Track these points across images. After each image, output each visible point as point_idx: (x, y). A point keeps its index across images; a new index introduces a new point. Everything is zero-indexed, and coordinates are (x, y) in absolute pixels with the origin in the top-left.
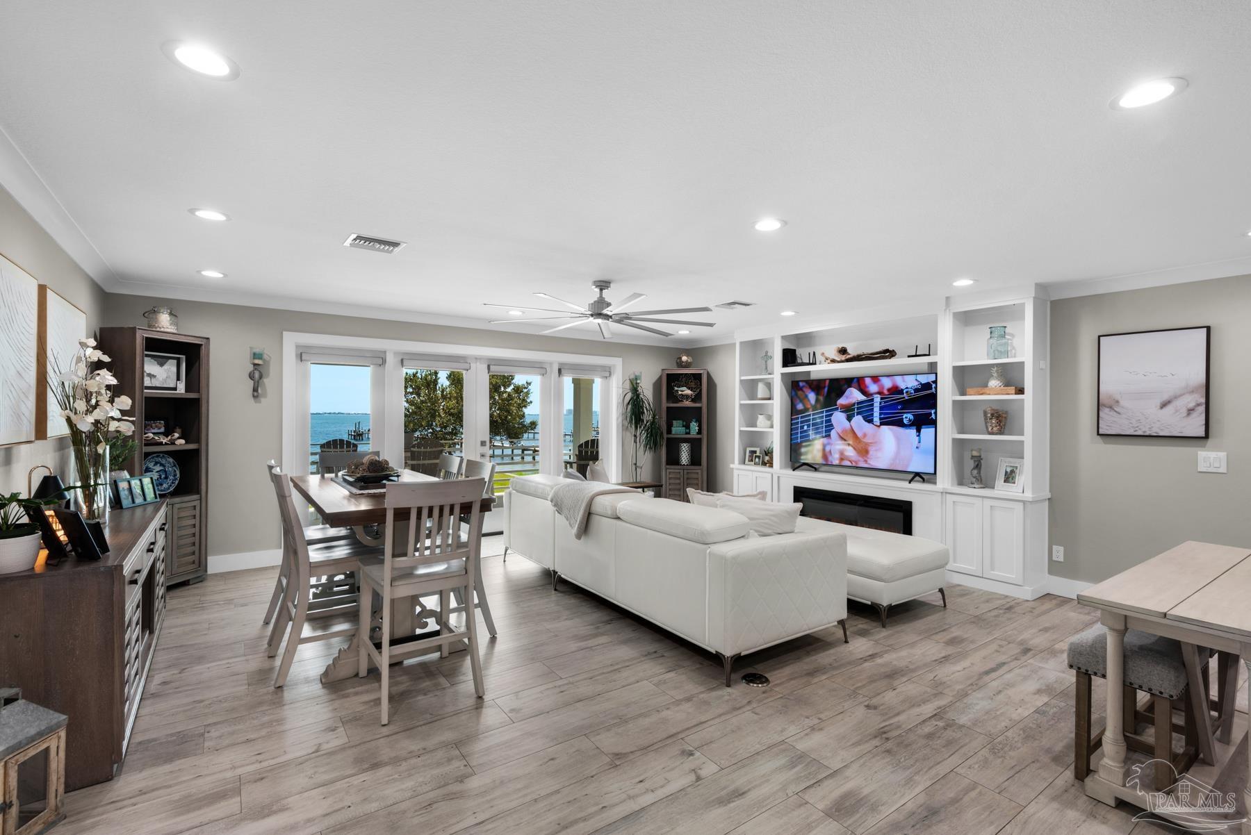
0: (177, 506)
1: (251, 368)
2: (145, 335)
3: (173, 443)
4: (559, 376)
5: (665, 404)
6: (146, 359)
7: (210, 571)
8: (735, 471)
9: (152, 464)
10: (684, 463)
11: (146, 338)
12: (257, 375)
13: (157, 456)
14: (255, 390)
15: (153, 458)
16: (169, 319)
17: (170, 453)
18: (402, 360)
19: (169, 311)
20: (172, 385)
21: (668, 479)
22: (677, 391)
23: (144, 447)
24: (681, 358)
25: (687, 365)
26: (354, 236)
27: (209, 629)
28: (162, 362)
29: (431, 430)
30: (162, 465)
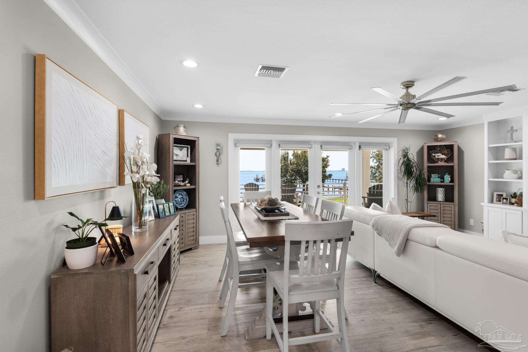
0: (187, 214)
1: (216, 151)
2: (174, 137)
3: (185, 186)
4: (359, 150)
5: (426, 164)
6: (174, 147)
7: (200, 243)
8: (484, 207)
9: (178, 194)
10: (440, 200)
11: (174, 138)
12: (218, 154)
13: (180, 191)
14: (217, 161)
15: (178, 192)
16: (183, 129)
17: (185, 190)
18: (279, 145)
19: (183, 126)
20: (185, 159)
21: (429, 209)
22: (435, 156)
23: (174, 187)
24: (437, 136)
25: (442, 140)
26: (260, 67)
27: (195, 280)
28: (181, 149)
29: (286, 178)
30: (182, 195)
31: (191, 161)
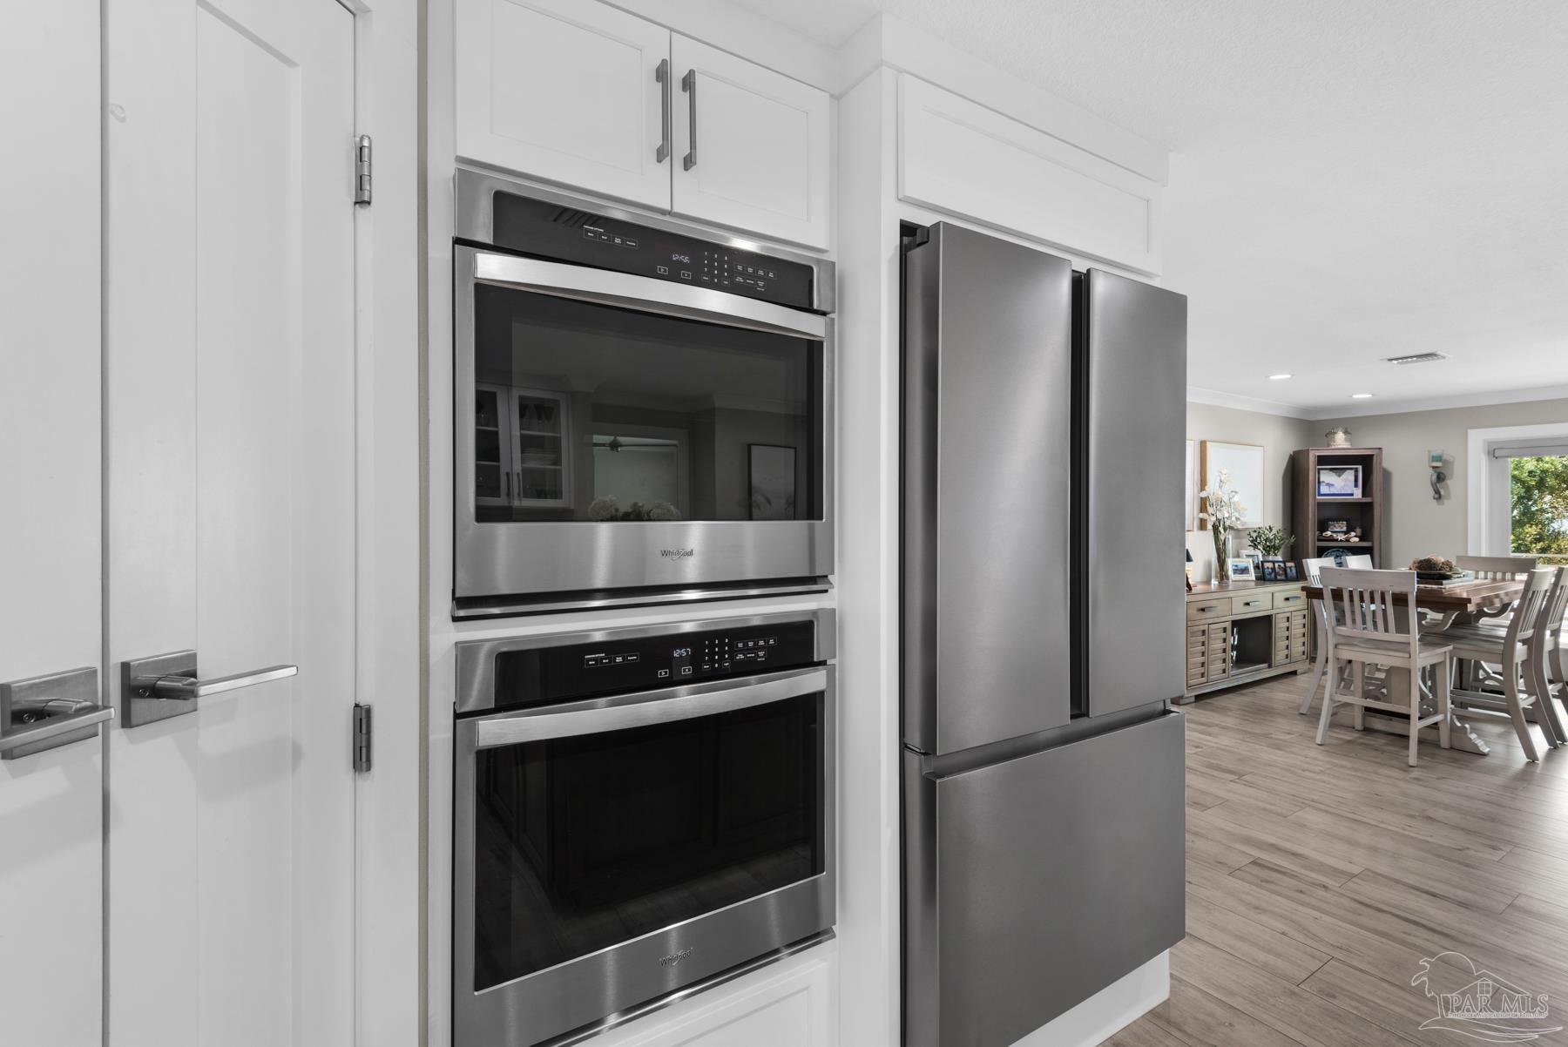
1: (1430, 472)
2: (1318, 454)
3: (1347, 540)
6: (1321, 472)
9: (1333, 556)
11: (1320, 456)
13: (1337, 551)
14: (1437, 493)
16: (1343, 437)
19: (1345, 429)
20: (1350, 492)
23: (1317, 542)
28: (1339, 472)
31: (1364, 494)
